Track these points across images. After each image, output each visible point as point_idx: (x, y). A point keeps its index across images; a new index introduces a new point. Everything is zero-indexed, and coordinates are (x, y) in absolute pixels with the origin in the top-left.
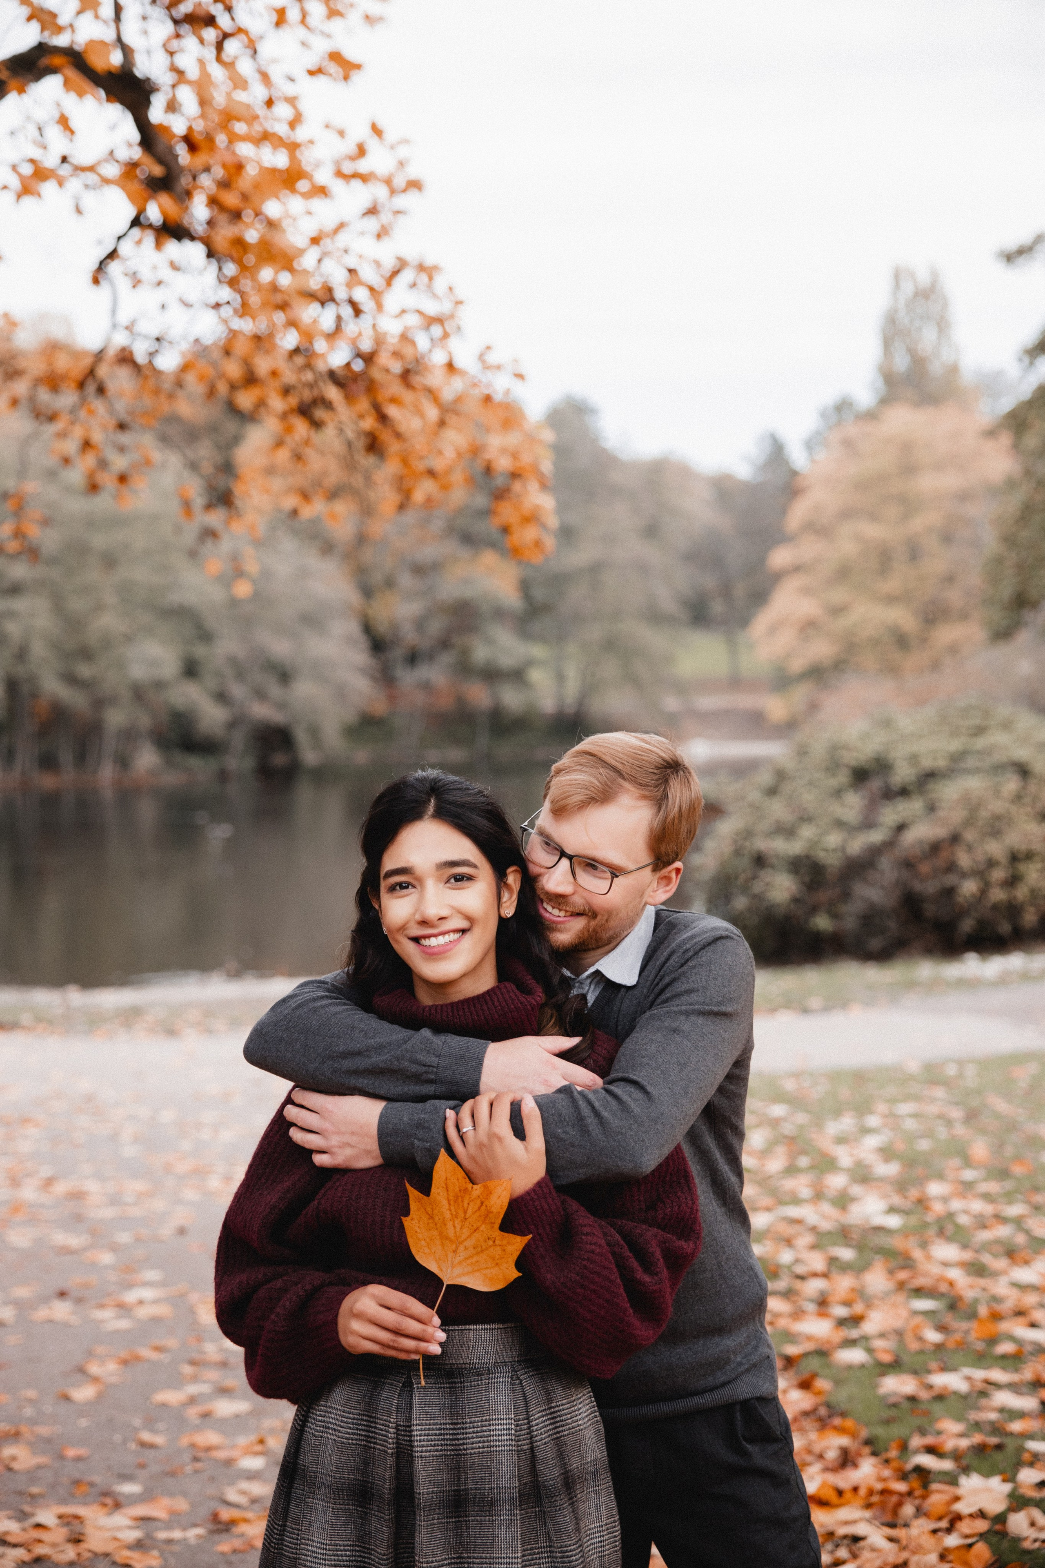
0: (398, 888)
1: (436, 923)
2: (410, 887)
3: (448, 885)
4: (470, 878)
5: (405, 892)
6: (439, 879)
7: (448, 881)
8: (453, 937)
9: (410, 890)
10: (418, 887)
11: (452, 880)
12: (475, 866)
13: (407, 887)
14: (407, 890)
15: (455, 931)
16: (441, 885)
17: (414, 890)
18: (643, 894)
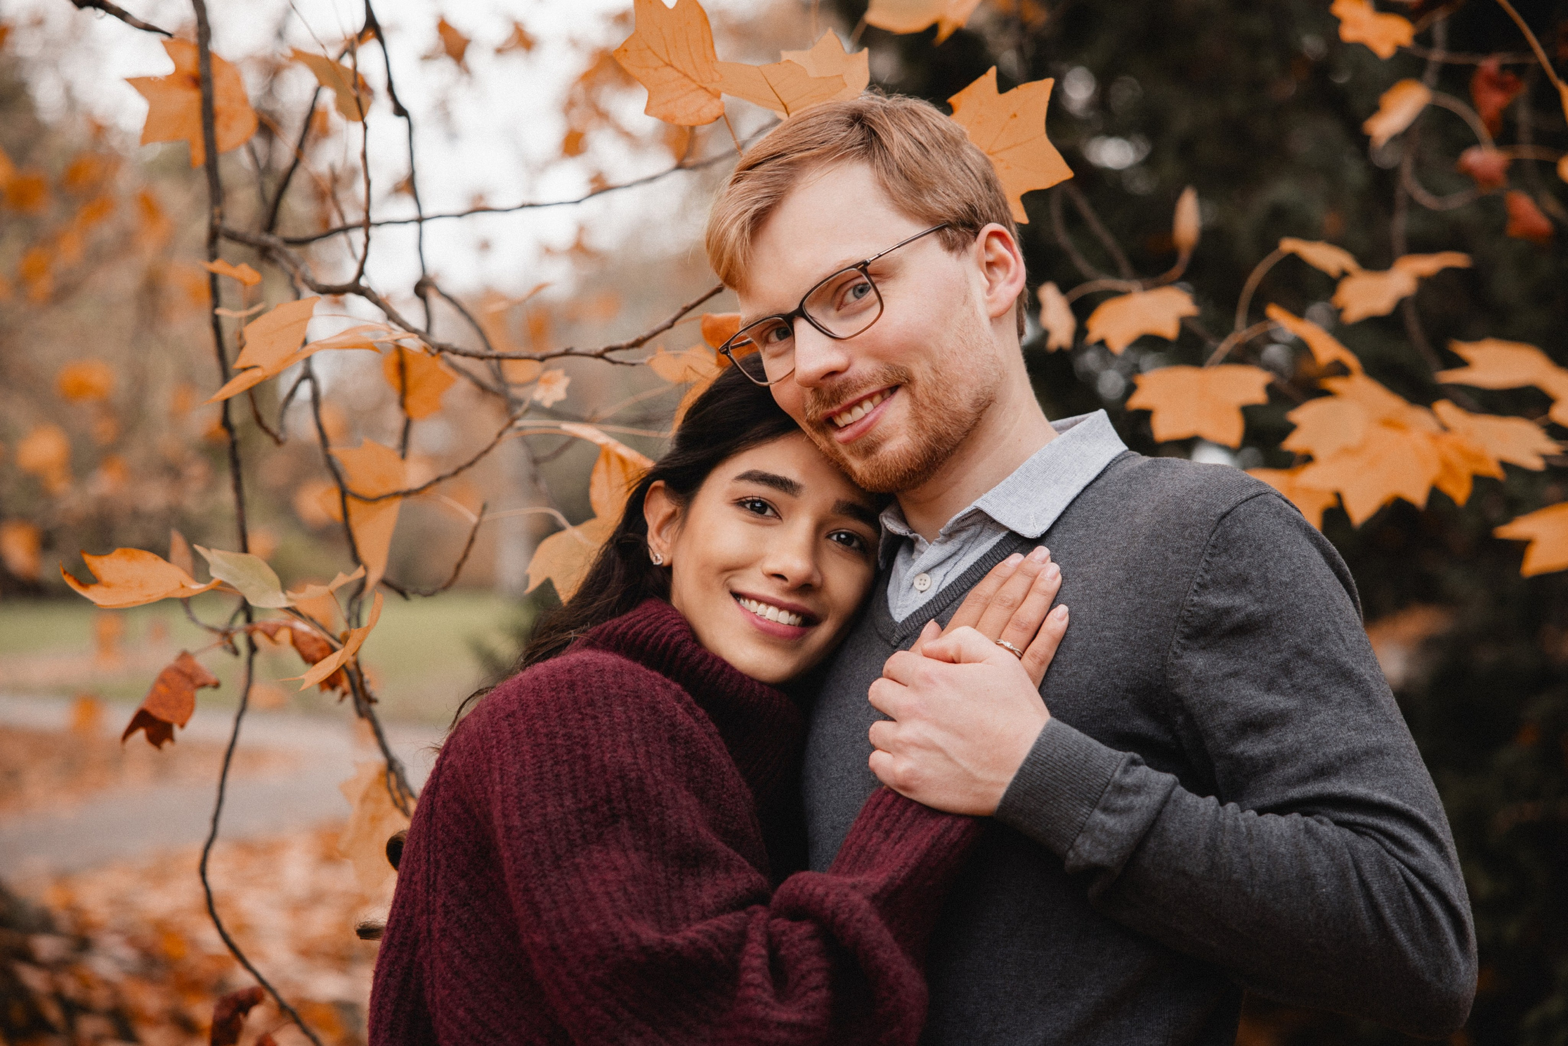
18: (966, 297)
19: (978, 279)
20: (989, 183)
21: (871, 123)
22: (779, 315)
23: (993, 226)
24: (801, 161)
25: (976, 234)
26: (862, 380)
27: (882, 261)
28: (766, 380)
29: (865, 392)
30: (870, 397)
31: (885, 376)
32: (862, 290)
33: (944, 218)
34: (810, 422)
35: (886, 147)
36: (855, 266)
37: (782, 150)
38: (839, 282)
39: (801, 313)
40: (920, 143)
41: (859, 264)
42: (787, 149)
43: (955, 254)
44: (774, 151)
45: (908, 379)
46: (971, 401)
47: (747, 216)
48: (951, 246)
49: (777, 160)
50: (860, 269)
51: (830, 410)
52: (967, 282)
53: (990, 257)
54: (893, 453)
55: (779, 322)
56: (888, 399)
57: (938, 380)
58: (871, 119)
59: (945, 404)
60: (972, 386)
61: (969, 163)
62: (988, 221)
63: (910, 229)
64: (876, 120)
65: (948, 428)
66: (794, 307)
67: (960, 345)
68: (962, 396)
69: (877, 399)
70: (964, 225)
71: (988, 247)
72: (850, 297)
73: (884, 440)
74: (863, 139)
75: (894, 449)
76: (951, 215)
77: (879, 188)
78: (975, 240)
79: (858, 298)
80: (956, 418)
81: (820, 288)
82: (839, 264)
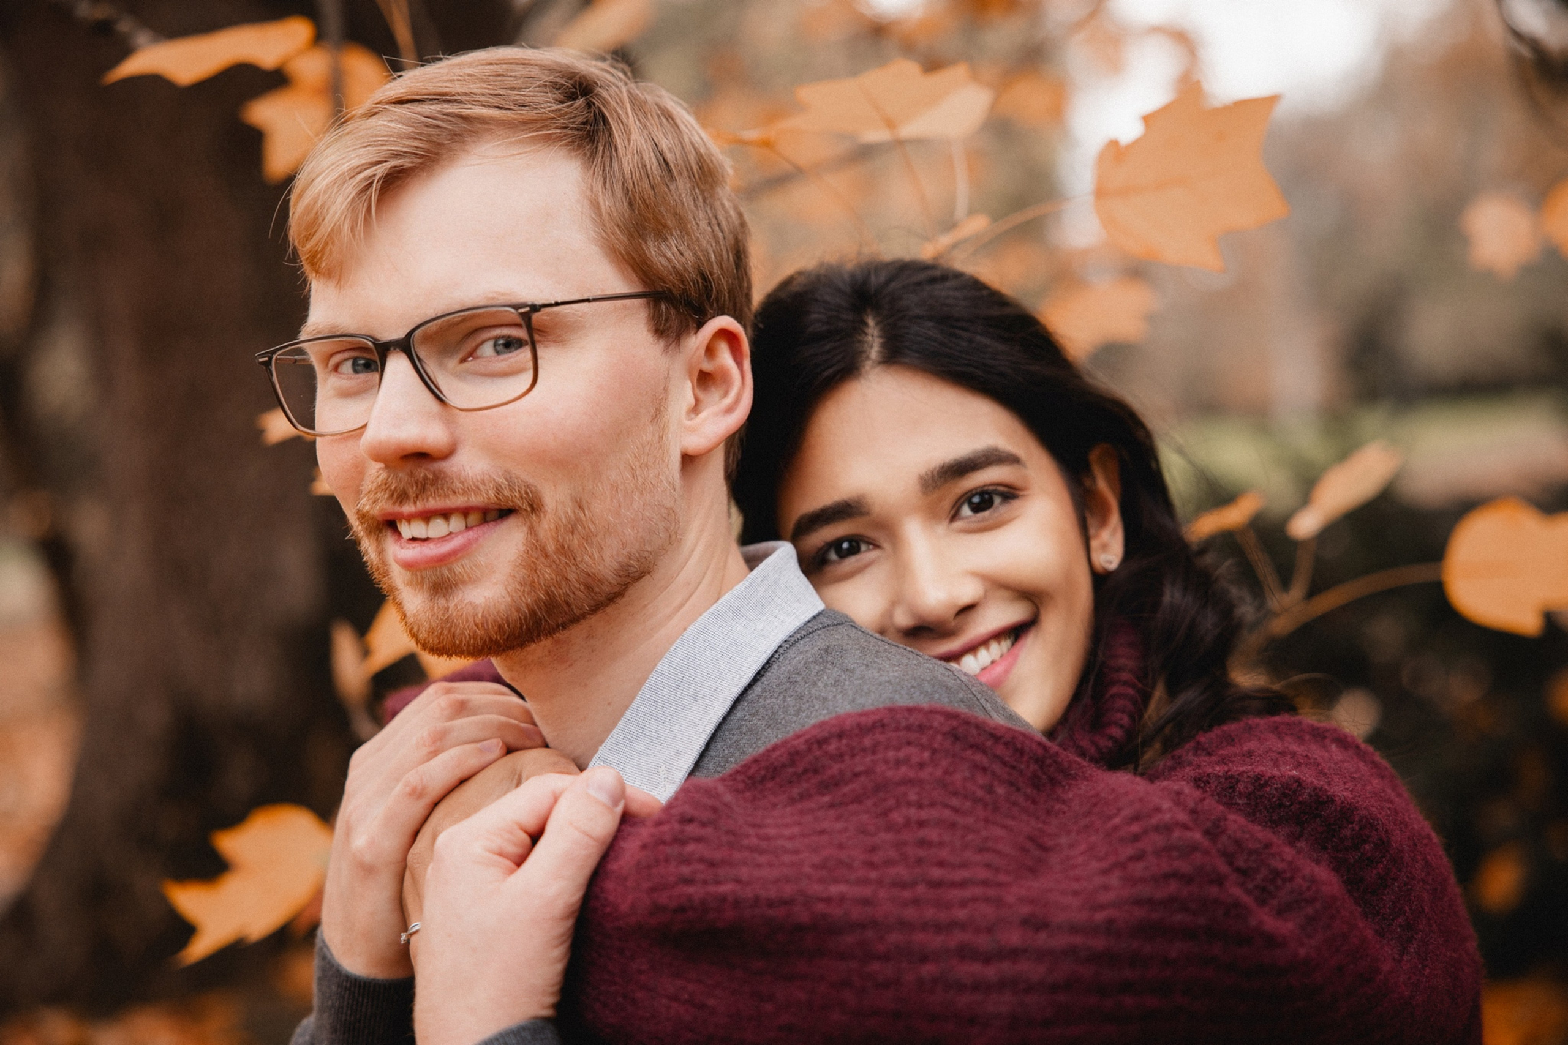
0: (833, 556)
1: (953, 624)
2: (863, 547)
3: (958, 524)
4: (1010, 493)
5: (851, 562)
6: (931, 513)
7: (955, 516)
8: (996, 650)
9: (867, 555)
10: (886, 545)
11: (966, 511)
12: (1012, 460)
13: (854, 550)
14: (858, 557)
15: (998, 635)
16: (942, 528)
17: (873, 554)
18: (658, 411)
19: (684, 392)
20: (739, 255)
21: (604, 106)
22: (367, 337)
23: (725, 321)
24: (482, 120)
25: (700, 325)
26: (462, 483)
27: (557, 314)
28: (313, 427)
29: (459, 501)
30: (465, 512)
31: (498, 489)
32: (510, 344)
33: (665, 283)
34: (362, 516)
35: (616, 150)
36: (516, 307)
37: (459, 94)
38: (480, 322)
39: (405, 346)
40: (667, 163)
41: (524, 305)
42: (466, 94)
43: (662, 343)
44: (447, 90)
45: (531, 506)
46: (616, 566)
47: (381, 170)
48: (660, 330)
49: (446, 106)
50: (522, 314)
51: (397, 509)
52: (666, 390)
53: (707, 366)
54: (475, 607)
55: (365, 349)
56: (492, 524)
57: (578, 520)
58: (604, 99)
59: (578, 559)
60: (624, 545)
61: (721, 218)
62: (721, 312)
63: (611, 279)
64: (613, 103)
65: (570, 594)
66: (399, 334)
67: (627, 478)
68: (607, 554)
69: (473, 518)
70: (688, 303)
71: (710, 351)
72: (488, 349)
73: (464, 582)
74: (584, 123)
75: (477, 602)
76: (676, 282)
77: (586, 203)
78: (696, 333)
79: (498, 353)
80: (590, 583)
81: (449, 321)
82: (491, 295)
